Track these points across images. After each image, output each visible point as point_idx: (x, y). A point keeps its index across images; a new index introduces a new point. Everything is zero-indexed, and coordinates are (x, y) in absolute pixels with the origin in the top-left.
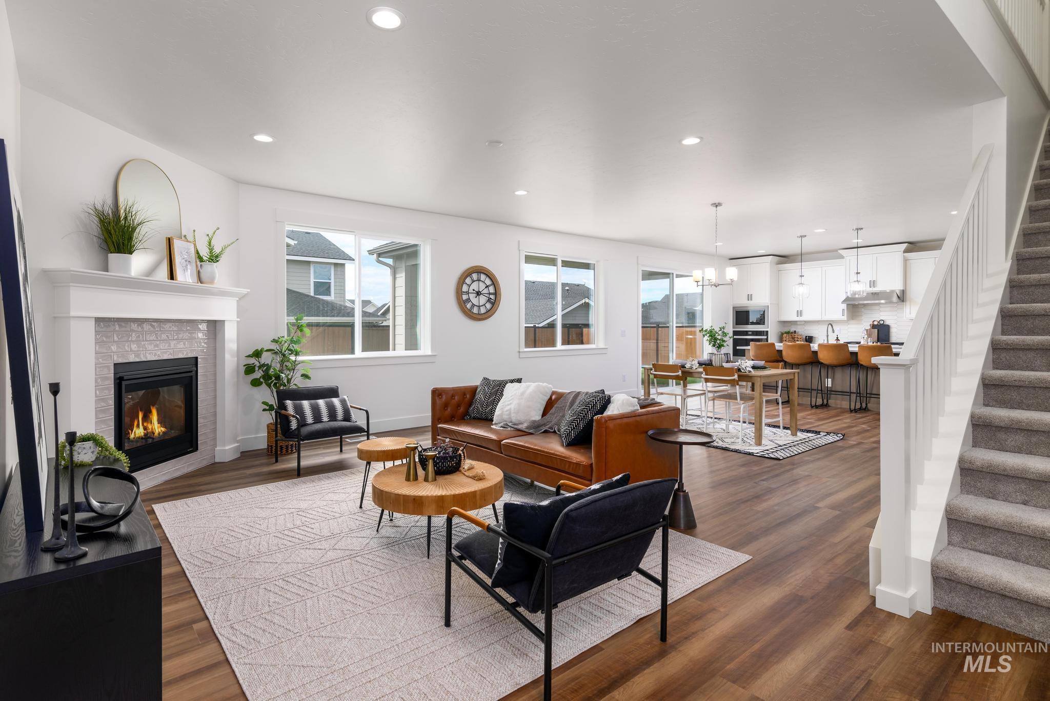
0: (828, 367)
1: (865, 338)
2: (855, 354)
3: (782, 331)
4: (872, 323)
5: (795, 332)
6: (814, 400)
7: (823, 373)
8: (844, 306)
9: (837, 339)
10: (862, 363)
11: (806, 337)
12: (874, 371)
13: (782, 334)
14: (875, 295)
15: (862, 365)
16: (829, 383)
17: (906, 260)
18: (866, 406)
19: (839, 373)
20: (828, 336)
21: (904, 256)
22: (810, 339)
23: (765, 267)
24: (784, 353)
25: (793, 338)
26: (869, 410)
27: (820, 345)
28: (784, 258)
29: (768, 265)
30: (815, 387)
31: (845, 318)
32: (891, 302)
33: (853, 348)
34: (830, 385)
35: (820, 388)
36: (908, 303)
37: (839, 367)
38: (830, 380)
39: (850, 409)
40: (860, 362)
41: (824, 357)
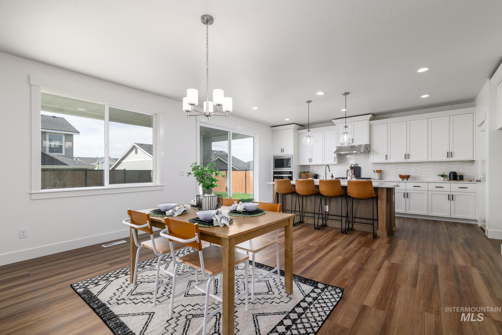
0: (326, 197)
1: (350, 175)
2: (345, 188)
3: (301, 172)
4: (351, 166)
5: (308, 172)
6: (316, 221)
7: (323, 202)
8: (335, 155)
9: (332, 176)
10: (350, 195)
11: (314, 175)
12: (357, 201)
13: (301, 173)
14: (353, 148)
15: (350, 196)
16: (327, 208)
17: (370, 126)
18: (352, 227)
19: (333, 203)
20: (326, 174)
21: (369, 122)
22: (316, 176)
23: (290, 132)
24: (297, 187)
25: (307, 176)
26: (354, 230)
27: (320, 181)
28: (302, 126)
29: (292, 130)
30: (317, 211)
31: (336, 163)
32: (361, 153)
33: (344, 183)
34: (327, 210)
35: (321, 212)
36: (372, 153)
37: (333, 198)
38: (327, 206)
39: (342, 231)
40: (348, 194)
41: (323, 190)
